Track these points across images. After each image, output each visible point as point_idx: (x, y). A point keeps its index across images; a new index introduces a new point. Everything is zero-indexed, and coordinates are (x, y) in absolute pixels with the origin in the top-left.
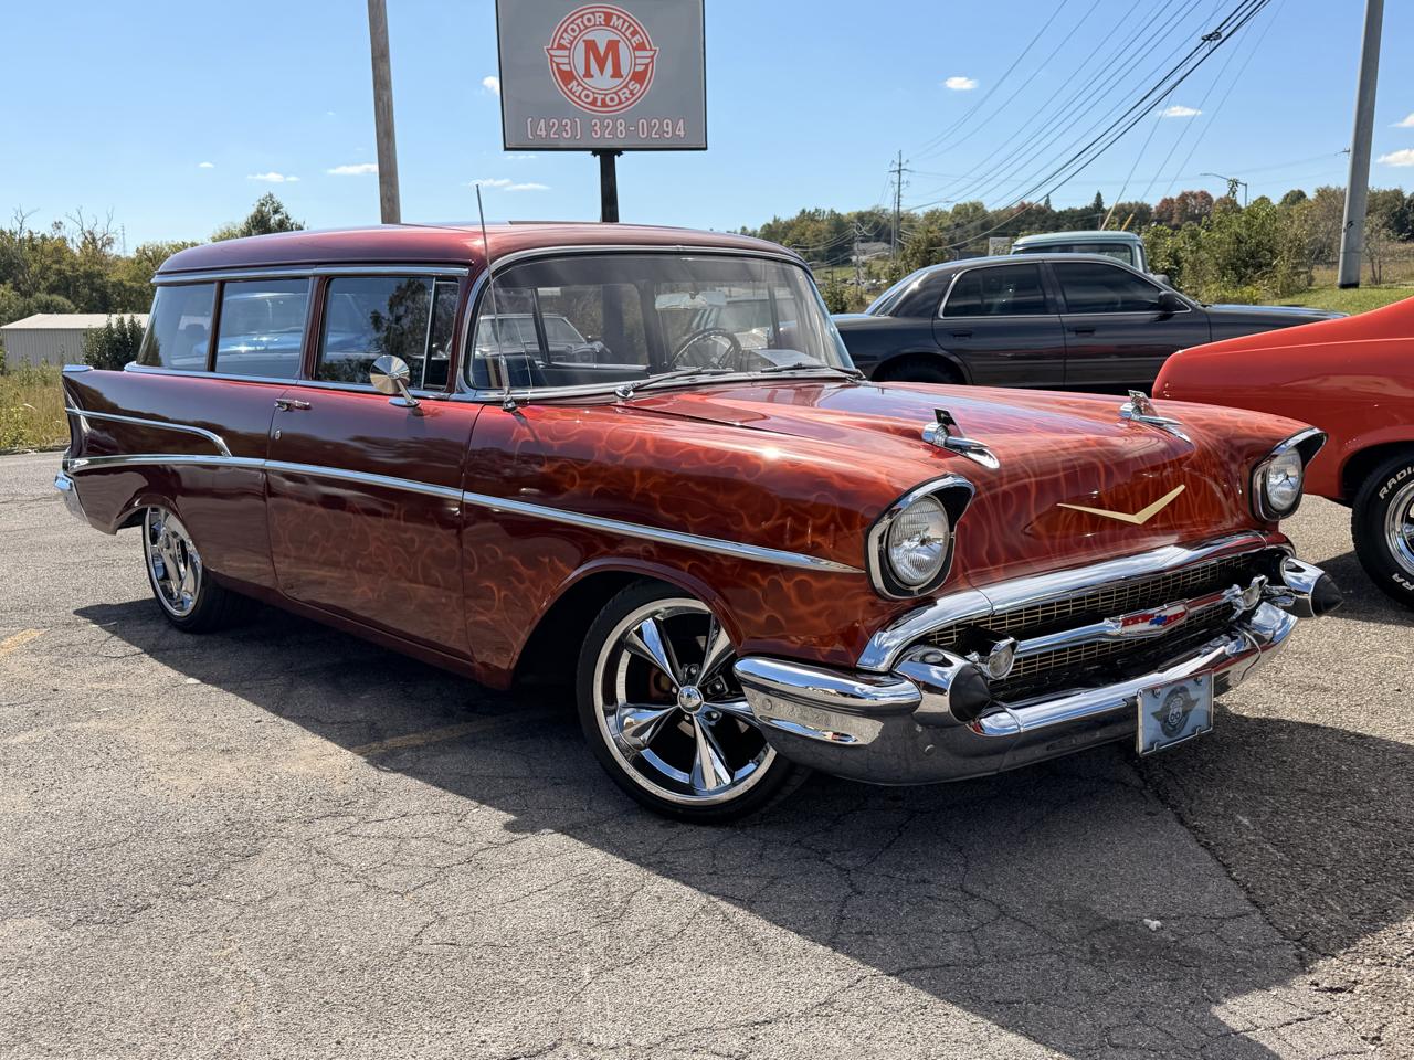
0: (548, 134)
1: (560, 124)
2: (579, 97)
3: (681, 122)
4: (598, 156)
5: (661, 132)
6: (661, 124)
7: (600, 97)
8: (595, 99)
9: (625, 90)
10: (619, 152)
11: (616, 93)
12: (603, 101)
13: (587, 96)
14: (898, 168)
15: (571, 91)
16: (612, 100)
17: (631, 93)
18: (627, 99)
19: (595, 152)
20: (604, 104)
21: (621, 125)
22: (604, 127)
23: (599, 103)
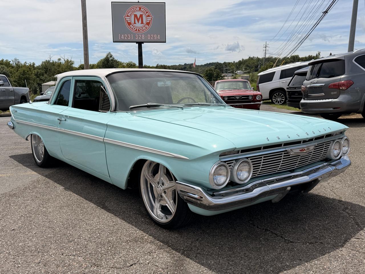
0: (124, 38)
1: (127, 35)
2: (132, 29)
3: (159, 35)
4: (138, 44)
5: (154, 38)
6: (154, 36)
7: (138, 29)
8: (137, 29)
9: (145, 27)
10: (143, 43)
11: (142, 28)
12: (139, 30)
13: (134, 29)
14: (265, 46)
15: (130, 27)
16: (141, 29)
17: (146, 28)
18: (145, 29)
19: (137, 43)
20: (139, 31)
21: (143, 36)
22: (139, 37)
23: (137, 30)
